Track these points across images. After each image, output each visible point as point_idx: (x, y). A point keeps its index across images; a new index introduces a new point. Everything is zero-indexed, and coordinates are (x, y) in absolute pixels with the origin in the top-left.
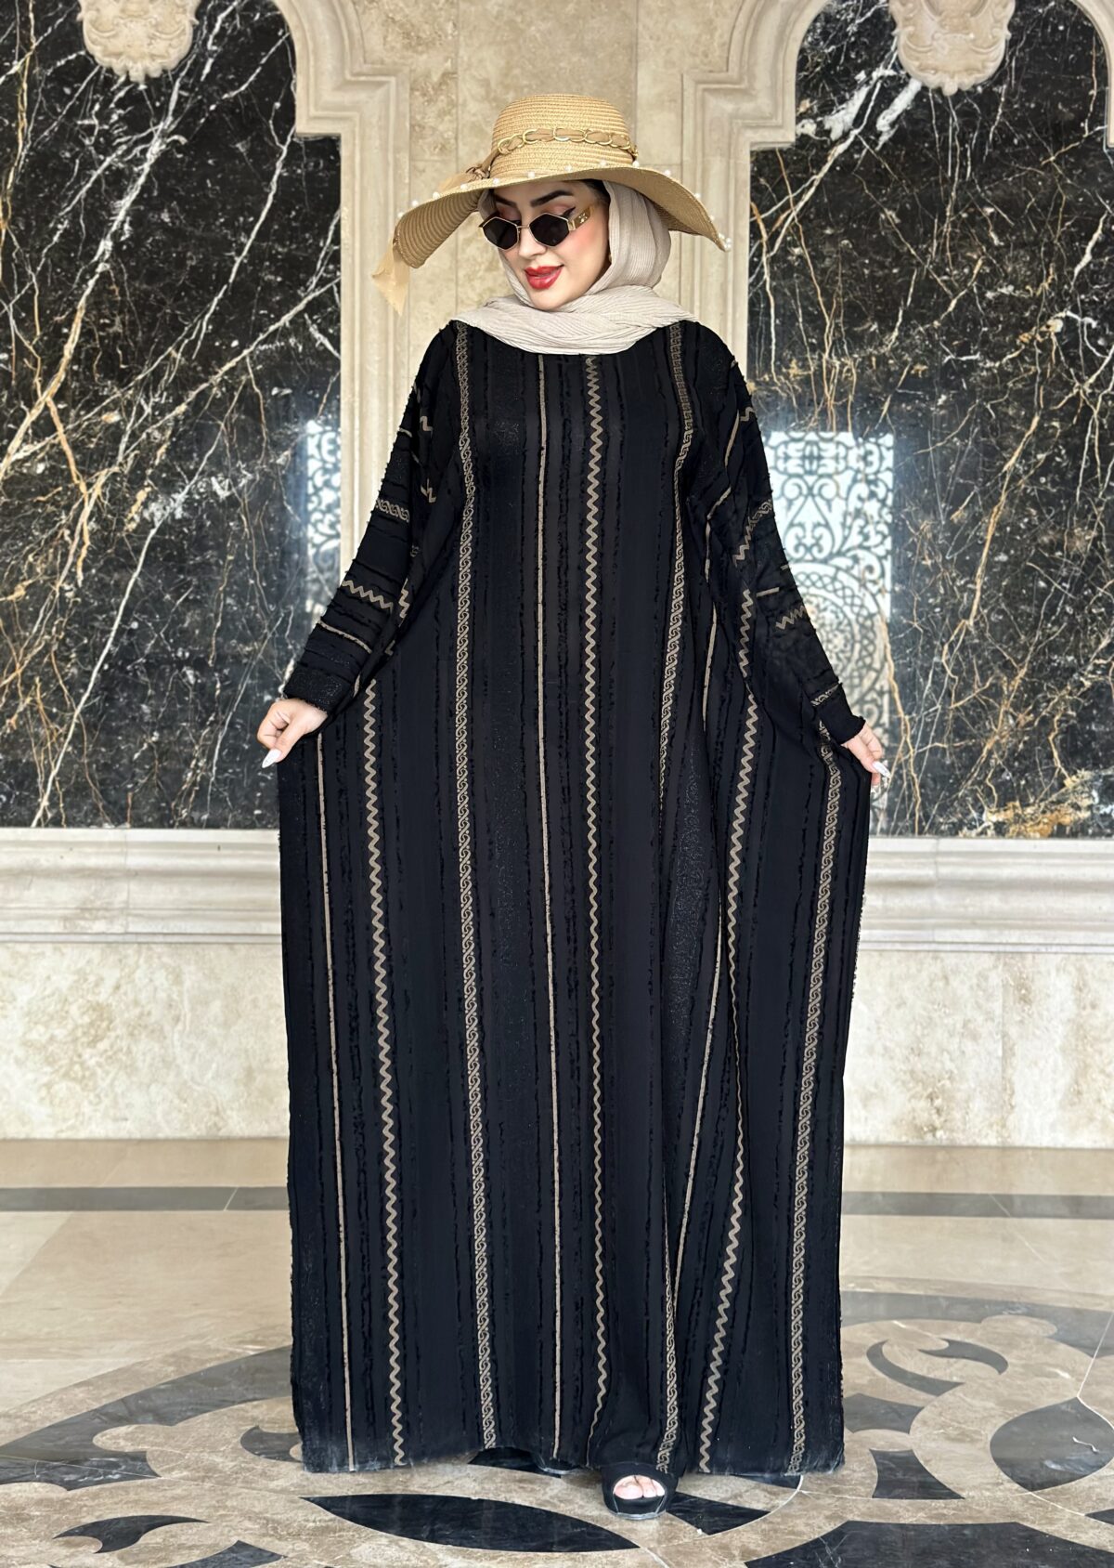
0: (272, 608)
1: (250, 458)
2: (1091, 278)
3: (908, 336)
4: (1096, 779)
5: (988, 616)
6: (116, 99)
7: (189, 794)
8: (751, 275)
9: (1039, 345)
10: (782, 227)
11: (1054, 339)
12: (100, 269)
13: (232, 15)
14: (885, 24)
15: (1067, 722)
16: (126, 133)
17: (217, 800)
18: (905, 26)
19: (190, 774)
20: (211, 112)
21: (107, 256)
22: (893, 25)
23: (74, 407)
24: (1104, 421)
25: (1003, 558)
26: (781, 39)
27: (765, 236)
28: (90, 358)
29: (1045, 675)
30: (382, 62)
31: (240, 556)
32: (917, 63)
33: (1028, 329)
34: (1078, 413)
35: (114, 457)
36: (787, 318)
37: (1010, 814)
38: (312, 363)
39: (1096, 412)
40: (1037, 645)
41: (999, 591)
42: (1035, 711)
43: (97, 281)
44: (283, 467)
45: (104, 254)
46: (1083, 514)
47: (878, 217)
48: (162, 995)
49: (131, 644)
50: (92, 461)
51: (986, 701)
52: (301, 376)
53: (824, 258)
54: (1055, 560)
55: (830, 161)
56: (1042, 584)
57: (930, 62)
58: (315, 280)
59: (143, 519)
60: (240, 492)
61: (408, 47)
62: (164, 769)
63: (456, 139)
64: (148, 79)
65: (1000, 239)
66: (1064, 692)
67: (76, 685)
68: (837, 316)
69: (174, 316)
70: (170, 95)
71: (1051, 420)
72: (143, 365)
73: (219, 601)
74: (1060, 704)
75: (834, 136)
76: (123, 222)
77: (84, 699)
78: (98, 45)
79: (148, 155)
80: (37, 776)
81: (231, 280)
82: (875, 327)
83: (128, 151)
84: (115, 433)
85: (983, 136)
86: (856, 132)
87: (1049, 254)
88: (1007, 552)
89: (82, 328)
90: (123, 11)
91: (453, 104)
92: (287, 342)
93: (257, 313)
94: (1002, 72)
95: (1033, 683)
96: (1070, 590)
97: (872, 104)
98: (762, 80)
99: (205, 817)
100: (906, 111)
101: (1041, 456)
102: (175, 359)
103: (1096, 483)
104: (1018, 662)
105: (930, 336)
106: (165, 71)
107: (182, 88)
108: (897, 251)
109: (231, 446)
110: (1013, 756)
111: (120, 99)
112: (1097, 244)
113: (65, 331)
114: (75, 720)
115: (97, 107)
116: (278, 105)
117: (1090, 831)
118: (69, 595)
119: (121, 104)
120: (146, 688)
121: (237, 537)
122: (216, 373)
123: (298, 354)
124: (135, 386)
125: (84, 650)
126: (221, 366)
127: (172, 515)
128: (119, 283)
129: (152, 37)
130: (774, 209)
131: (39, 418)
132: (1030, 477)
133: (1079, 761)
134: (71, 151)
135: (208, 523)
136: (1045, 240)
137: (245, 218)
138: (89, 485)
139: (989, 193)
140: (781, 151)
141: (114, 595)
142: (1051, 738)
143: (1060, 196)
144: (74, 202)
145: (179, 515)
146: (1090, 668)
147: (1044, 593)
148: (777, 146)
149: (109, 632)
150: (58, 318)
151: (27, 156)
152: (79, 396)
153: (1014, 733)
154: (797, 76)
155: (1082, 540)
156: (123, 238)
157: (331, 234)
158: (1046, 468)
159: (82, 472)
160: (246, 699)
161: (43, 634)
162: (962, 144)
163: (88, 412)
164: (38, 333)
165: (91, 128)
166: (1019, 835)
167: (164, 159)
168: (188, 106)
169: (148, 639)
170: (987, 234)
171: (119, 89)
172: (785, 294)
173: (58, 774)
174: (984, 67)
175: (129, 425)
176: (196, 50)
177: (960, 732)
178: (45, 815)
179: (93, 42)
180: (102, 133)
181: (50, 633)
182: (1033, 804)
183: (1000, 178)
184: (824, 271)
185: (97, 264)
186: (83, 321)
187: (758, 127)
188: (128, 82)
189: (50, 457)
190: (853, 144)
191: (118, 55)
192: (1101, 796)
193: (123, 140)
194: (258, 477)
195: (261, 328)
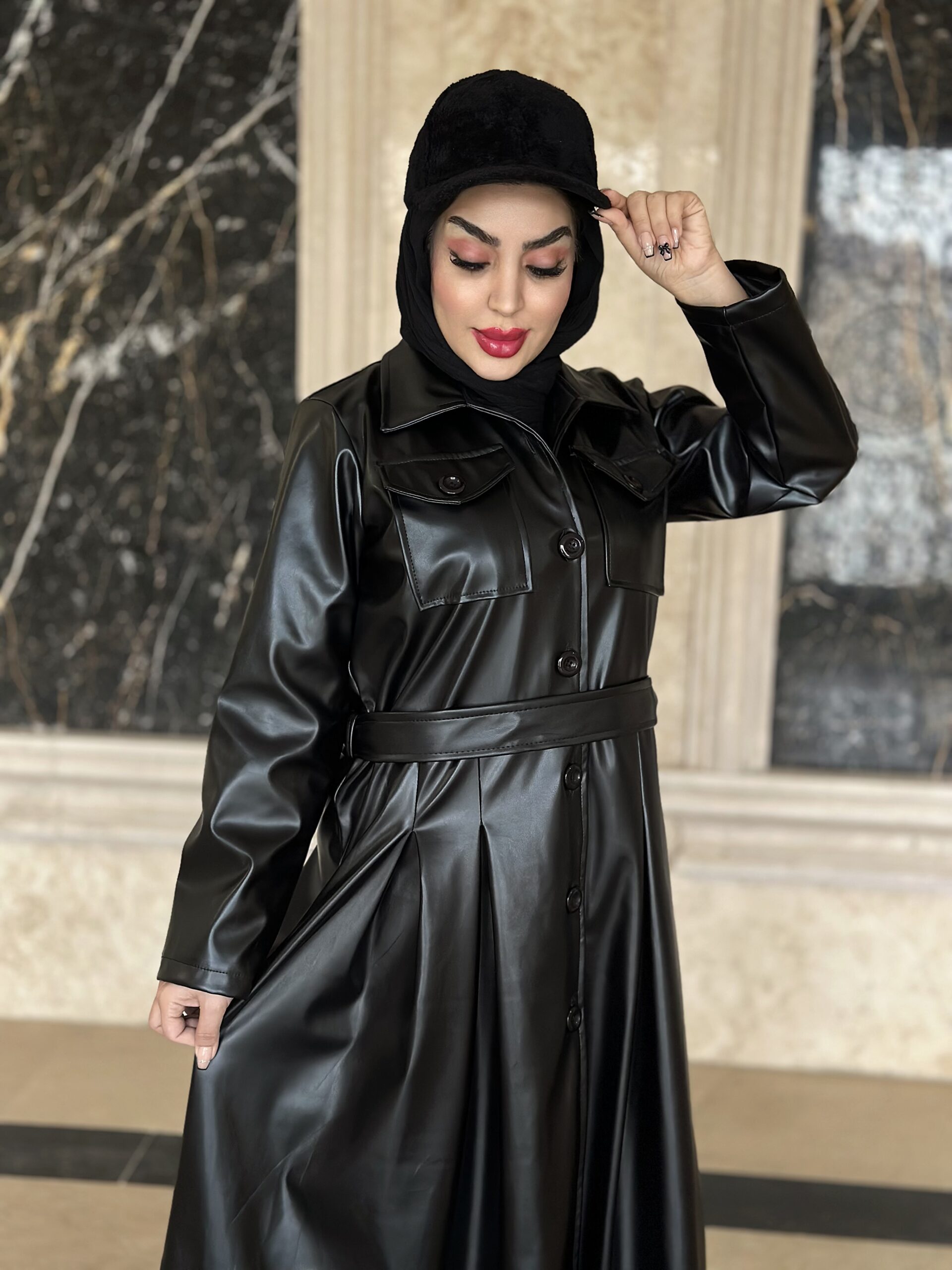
0: (221, 484)
1: (195, 304)
7: (129, 697)
10: (859, 12)
12: (17, 66)
17: (161, 705)
21: (23, 53)
27: (837, 23)
35: (37, 300)
43: (14, 88)
44: (233, 317)
45: (19, 49)
49: (62, 523)
52: (256, 204)
53: (911, 54)
59: (71, 377)
60: (184, 347)
68: (929, 132)
69: (101, 129)
72: (67, 187)
76: (41, 10)
81: (171, 82)
84: (38, 271)
92: (237, 163)
93: (201, 124)
102: (104, 183)
109: (173, 292)
120: (78, 573)
121: (181, 399)
122: (150, 199)
123: (249, 177)
124: (59, 214)
126: (159, 189)
127: (105, 373)
128: (39, 85)
135: (147, 383)
137: (183, 5)
138: (7, 334)
141: (40, 466)
145: (113, 373)
149: (36, 508)
156: (41, 30)
169: (79, 518)
172: (858, 104)
175: (52, 265)
184: (911, 71)
185: (11, 62)
194: (204, 329)
195: (206, 141)
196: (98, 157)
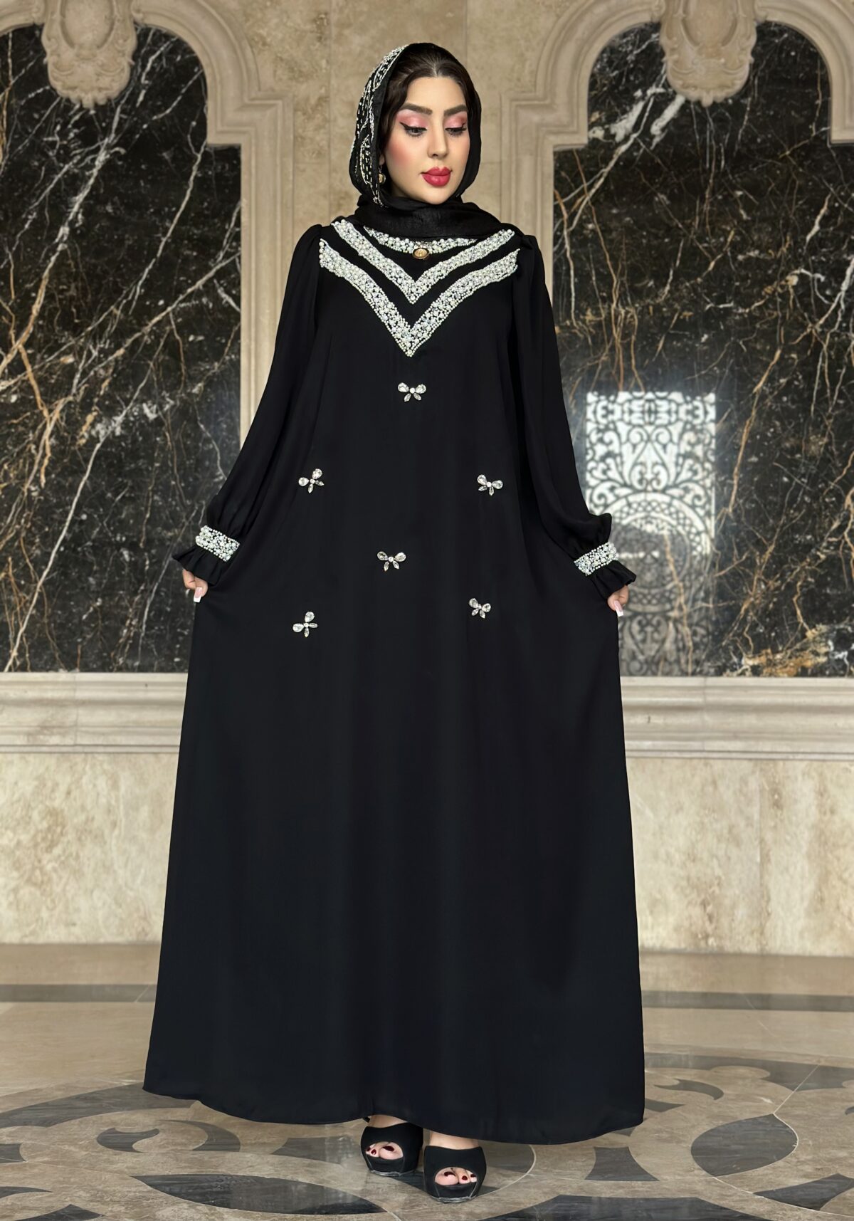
0: (188, 502)
1: (172, 389)
2: (820, 243)
3: (677, 290)
4: (831, 631)
5: (744, 504)
6: (72, 122)
7: (125, 646)
8: (555, 244)
9: (780, 295)
10: (578, 208)
11: (791, 291)
12: (60, 248)
13: (160, 57)
14: (657, 54)
15: (807, 586)
16: (80, 147)
17: (146, 650)
18: (671, 55)
19: (125, 631)
20: (144, 130)
21: (65, 238)
22: (662, 54)
23: (40, 352)
24: (832, 353)
25: (754, 459)
26: (576, 65)
27: (566, 215)
28: (52, 315)
29: (790, 551)
30: (273, 90)
31: (164, 464)
32: (680, 82)
33: (770, 283)
34: (811, 348)
35: (69, 390)
36: (583, 277)
37: (763, 659)
38: (220, 316)
39: (825, 347)
40: (782, 527)
41: (752, 485)
42: (782, 578)
43: (57, 259)
44: (197, 395)
45: (63, 237)
46: (818, 426)
47: (652, 199)
48: (103, 800)
49: (81, 531)
50: (53, 393)
51: (743, 571)
52: (212, 327)
53: (610, 231)
54: (796, 461)
55: (615, 158)
56: (785, 479)
57: (691, 81)
58: (222, 254)
59: (91, 436)
60: (165, 415)
61: (291, 79)
62: (106, 627)
63: (329, 146)
64: (96, 106)
65: (748, 213)
66: (804, 564)
67: (40, 563)
68: (622, 275)
69: (115, 283)
70: (113, 118)
71: (790, 353)
72: (91, 319)
73: (148, 497)
74: (801, 573)
75: (619, 138)
76: (77, 213)
77: (45, 573)
78: (58, 81)
79: (97, 163)
80: (8, 633)
81: (159, 255)
82: (651, 283)
83: (81, 160)
84: (70, 371)
85: (733, 138)
86: (635, 135)
87: (786, 225)
88: (757, 455)
89: (46, 293)
90: (78, 55)
91: (327, 121)
92: (201, 301)
93: (178, 279)
94: (746, 90)
95: (779, 557)
96: (807, 484)
97: (647, 114)
98: (561, 97)
99: (137, 664)
100: (673, 121)
101: (783, 381)
102: (116, 315)
103: (826, 400)
104: (767, 540)
105: (695, 291)
106: (109, 100)
107: (123, 112)
108: (668, 225)
109: (158, 381)
110: (764, 614)
111: (76, 122)
112: (824, 217)
113: (34, 295)
114: (38, 589)
115: (58, 128)
116: (194, 123)
117: (827, 672)
118: (34, 494)
119: (76, 125)
120: (92, 564)
121: (162, 449)
122: (147, 325)
123: (208, 309)
124: (86, 336)
125: (47, 534)
126: (151, 319)
127: (113, 432)
128: (74, 259)
129: (99, 75)
130: (573, 195)
131: (13, 361)
132: (775, 397)
133: (817, 617)
134: (38, 160)
135: (141, 439)
136: (783, 214)
137: (170, 208)
138: (50, 411)
139: (739, 180)
140: (577, 151)
141: (69, 494)
142: (795, 599)
143: (794, 182)
144: (41, 198)
145: (118, 432)
146: (824, 544)
147: (788, 486)
148: (574, 147)
149: (65, 522)
150: (28, 286)
151: (6, 165)
152: (43, 344)
153: (767, 595)
154: (589, 95)
155: (817, 444)
156: (77, 225)
157: (234, 219)
158: (788, 389)
159: (46, 401)
160: (168, 572)
161: (16, 523)
162: (717, 143)
163: (50, 356)
164: (13, 297)
165: (54, 143)
166: (771, 675)
167: (108, 165)
168: (126, 126)
169: (93, 527)
170: (738, 211)
171: (75, 114)
172: (581, 260)
173: (25, 631)
174: (733, 84)
175: (80, 367)
176: (133, 84)
177: (721, 594)
178: (14, 663)
179: (56, 79)
180: (62, 147)
181: (19, 523)
182: (782, 651)
183: (747, 169)
184: (611, 241)
185: (57, 245)
186: (47, 287)
187: (557, 133)
188: (81, 108)
189: (21, 390)
190: (632, 145)
191: (74, 88)
192: (835, 645)
193: (78, 151)
194: (178, 403)
195: (180, 290)
196: (111, 301)
